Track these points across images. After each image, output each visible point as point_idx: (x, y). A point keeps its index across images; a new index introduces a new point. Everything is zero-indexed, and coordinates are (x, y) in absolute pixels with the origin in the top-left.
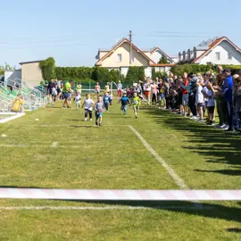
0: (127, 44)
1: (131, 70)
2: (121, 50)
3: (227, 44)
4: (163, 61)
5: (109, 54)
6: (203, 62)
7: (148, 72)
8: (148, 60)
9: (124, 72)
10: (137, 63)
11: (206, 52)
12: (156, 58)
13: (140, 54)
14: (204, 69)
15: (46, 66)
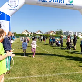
0: (26, 31)
1: (27, 35)
2: (26, 32)
3: (40, 31)
4: (31, 33)
5: (24, 32)
6: (37, 34)
7: (30, 35)
8: (29, 33)
9: (26, 35)
10: (28, 34)
11: (37, 32)
12: (30, 33)
13: (28, 32)
14: (37, 35)
15: (15, 34)
